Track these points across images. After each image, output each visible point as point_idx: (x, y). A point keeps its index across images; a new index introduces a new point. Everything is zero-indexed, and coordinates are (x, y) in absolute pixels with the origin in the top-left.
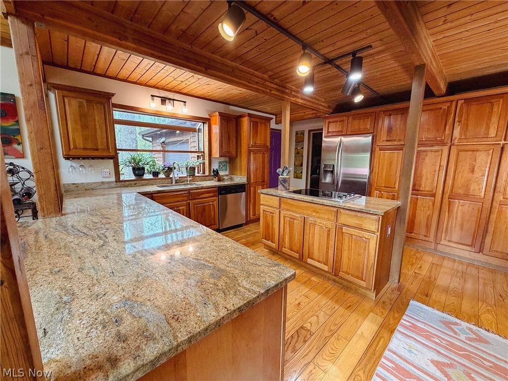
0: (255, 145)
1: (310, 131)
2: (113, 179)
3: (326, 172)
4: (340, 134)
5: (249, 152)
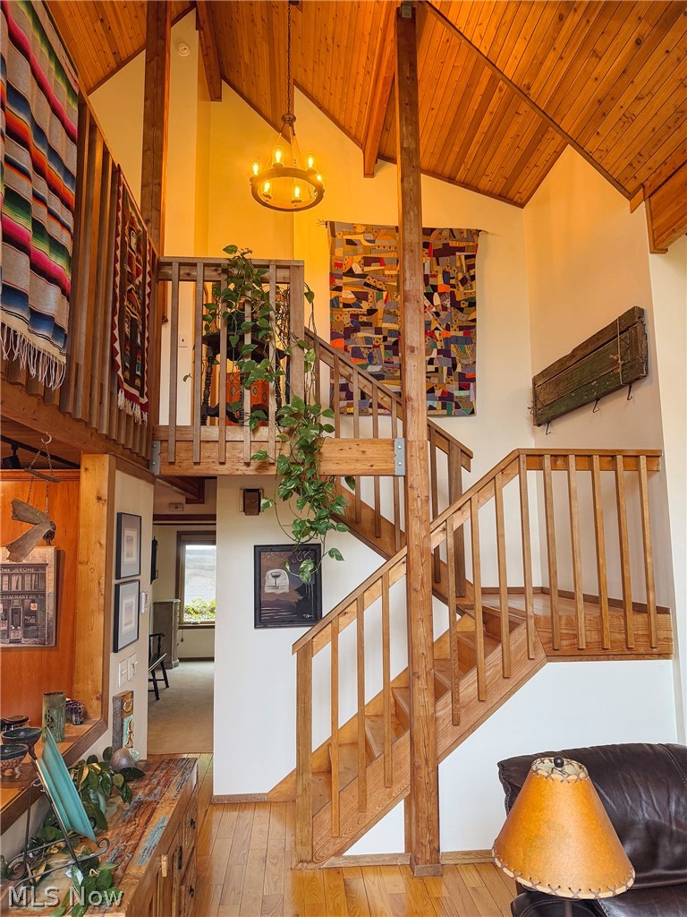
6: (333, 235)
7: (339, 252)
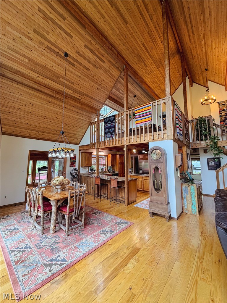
0: (120, 163)
1: (134, 157)
2: (88, 172)
3: (140, 170)
4: (143, 159)
5: (119, 164)
6: (219, 104)
7: (221, 107)
